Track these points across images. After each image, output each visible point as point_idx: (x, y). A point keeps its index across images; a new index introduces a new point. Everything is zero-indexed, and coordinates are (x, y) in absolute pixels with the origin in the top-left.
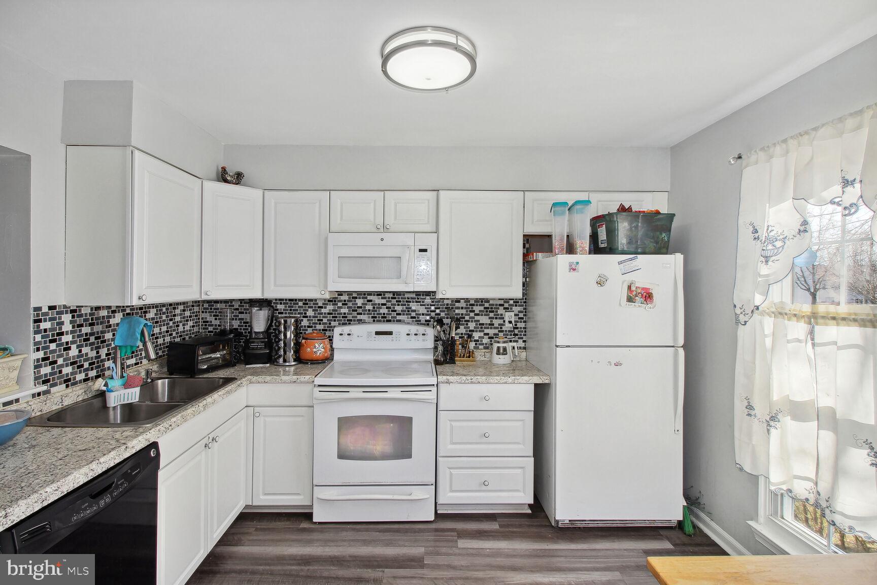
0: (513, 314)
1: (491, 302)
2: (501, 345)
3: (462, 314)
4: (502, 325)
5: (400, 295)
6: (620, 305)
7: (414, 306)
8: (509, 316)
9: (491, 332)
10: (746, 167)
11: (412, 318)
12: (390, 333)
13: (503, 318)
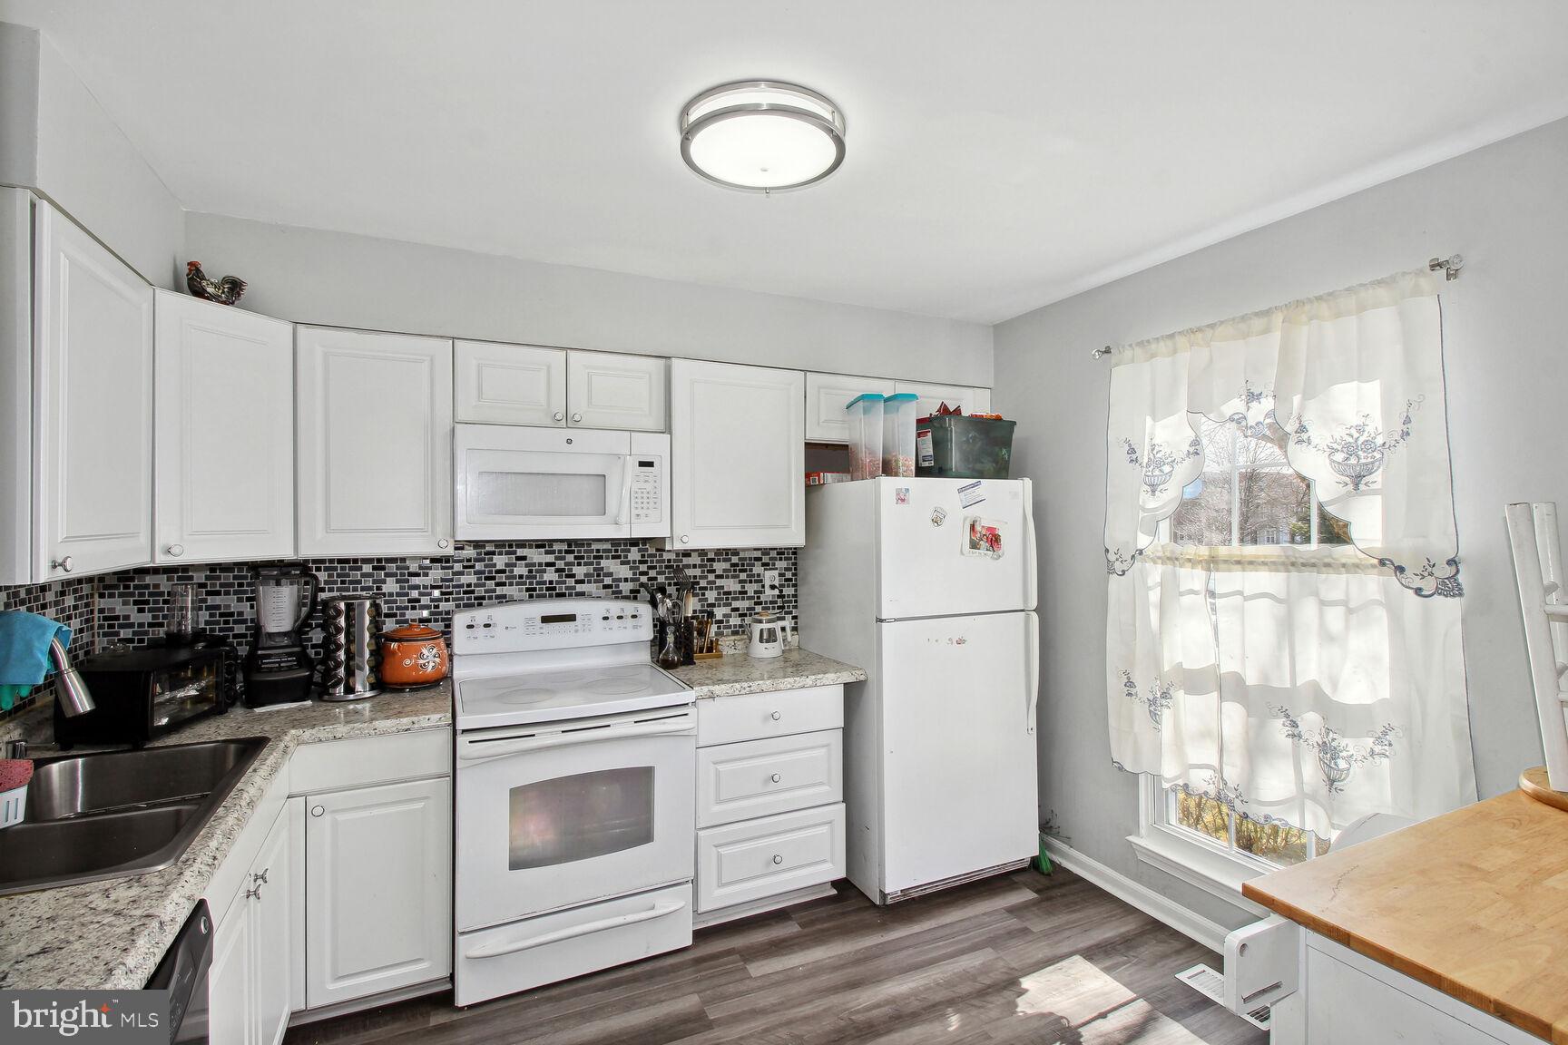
0: (776, 573)
1: (742, 555)
2: (765, 626)
3: (695, 577)
4: (761, 592)
5: (583, 545)
6: (962, 553)
7: (608, 564)
8: (771, 577)
9: (742, 605)
10: (1117, 365)
11: (606, 587)
12: (572, 618)
13: (761, 581)
